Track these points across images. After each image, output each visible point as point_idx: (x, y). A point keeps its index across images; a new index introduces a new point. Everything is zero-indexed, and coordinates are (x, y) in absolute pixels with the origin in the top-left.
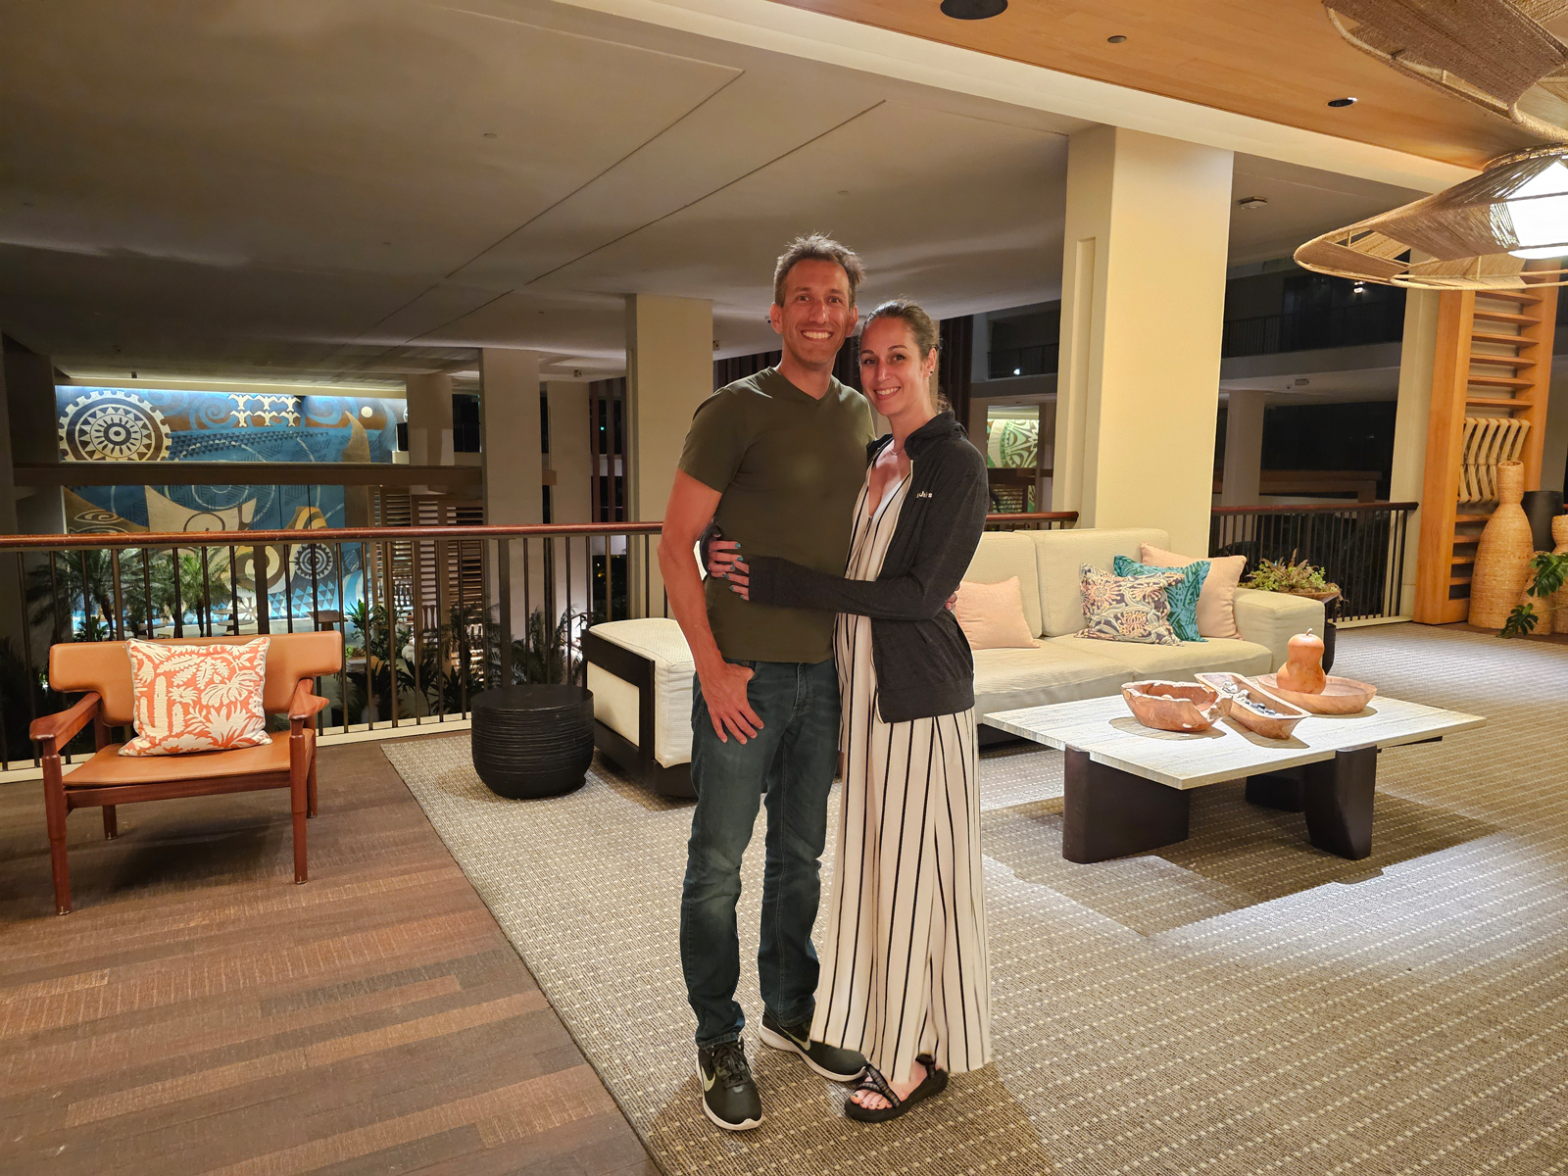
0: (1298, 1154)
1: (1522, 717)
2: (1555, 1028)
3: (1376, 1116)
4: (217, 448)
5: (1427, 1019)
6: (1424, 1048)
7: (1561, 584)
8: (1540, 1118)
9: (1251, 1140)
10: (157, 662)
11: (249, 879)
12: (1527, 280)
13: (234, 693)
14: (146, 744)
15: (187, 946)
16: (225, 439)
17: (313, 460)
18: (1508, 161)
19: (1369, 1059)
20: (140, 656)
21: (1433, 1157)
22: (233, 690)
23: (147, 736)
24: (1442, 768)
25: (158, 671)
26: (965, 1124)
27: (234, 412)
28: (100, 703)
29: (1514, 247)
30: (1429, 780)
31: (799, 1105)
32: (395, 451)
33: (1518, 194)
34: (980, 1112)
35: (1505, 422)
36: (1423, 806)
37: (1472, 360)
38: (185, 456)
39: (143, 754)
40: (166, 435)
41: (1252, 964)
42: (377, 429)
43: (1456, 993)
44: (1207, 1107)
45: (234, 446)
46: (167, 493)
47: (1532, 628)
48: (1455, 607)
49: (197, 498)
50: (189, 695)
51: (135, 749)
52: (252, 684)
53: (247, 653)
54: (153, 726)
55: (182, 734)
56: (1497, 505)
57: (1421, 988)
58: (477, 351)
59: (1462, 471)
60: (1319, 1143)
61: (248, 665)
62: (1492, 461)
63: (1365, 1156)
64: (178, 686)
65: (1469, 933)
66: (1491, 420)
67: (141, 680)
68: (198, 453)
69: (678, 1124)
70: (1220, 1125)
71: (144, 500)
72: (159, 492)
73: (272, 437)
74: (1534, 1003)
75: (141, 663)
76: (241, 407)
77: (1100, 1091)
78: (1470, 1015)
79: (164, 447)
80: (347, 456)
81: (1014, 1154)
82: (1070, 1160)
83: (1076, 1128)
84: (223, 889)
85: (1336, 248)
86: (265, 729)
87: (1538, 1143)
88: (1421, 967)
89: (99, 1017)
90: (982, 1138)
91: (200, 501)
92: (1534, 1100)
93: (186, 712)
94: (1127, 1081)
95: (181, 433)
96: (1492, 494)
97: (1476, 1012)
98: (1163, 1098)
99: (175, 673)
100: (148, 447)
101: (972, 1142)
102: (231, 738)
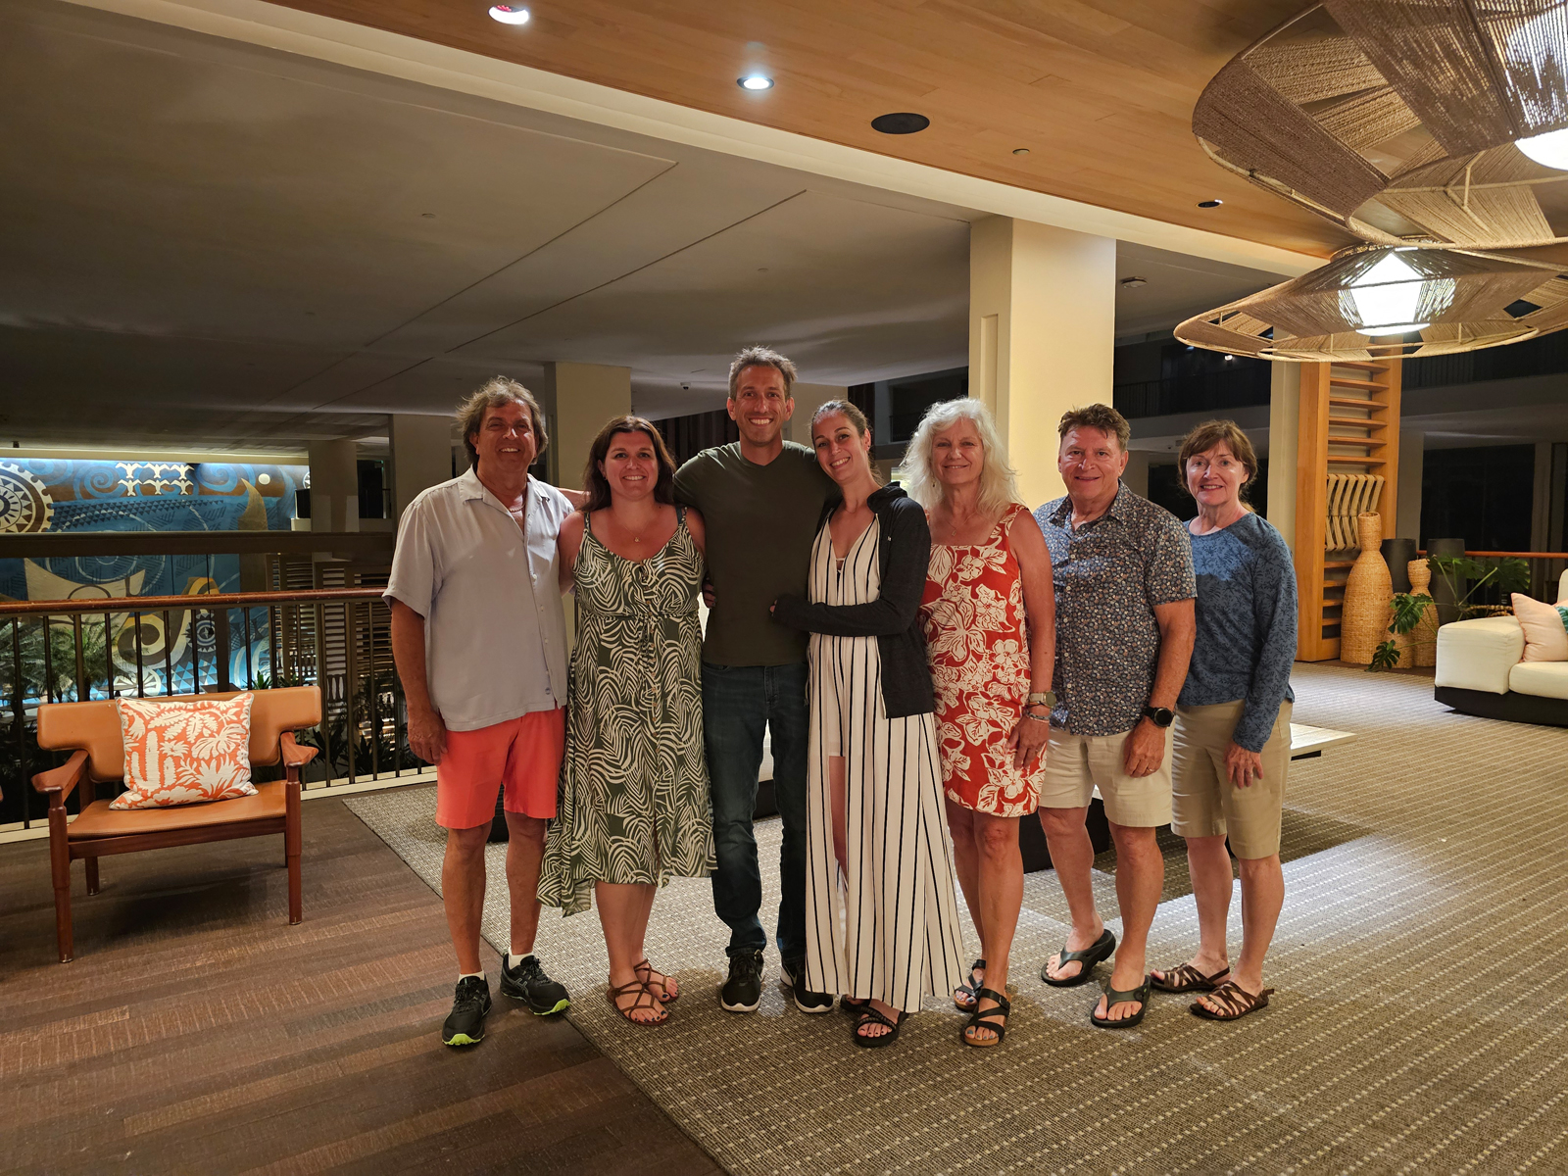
0: (1220, 1088)
1: (1389, 739)
2: (1422, 983)
3: (1281, 1056)
4: (104, 519)
5: (1320, 982)
6: (1318, 1004)
7: (1417, 621)
8: (1412, 1050)
9: (1181, 1080)
10: (148, 718)
11: (243, 923)
12: (1373, 353)
13: (223, 746)
14: (138, 797)
15: (199, 983)
16: (113, 508)
17: (206, 529)
18: (1351, 252)
19: (1273, 1015)
20: (131, 713)
21: (1329, 1084)
22: (222, 742)
23: (139, 790)
24: (1323, 783)
25: (149, 727)
26: (943, 1082)
27: (122, 481)
28: (89, 760)
29: (1360, 326)
30: (1312, 793)
31: (798, 1077)
32: (294, 518)
33: (1360, 282)
34: (954, 1072)
35: (1362, 478)
36: (1308, 815)
37: (1331, 423)
38: (68, 527)
39: (134, 807)
40: (49, 506)
41: (1172, 947)
42: (274, 496)
43: (1342, 961)
44: (1144, 1057)
45: (122, 516)
46: (48, 566)
47: (1395, 663)
48: (1328, 645)
49: (81, 570)
50: (180, 749)
51: (126, 803)
52: (239, 737)
53: (233, 707)
54: (145, 779)
55: (173, 786)
56: (1359, 552)
57: (1313, 959)
58: (387, 417)
59: (1328, 522)
60: (1236, 1079)
61: (235, 718)
62: (1353, 512)
63: (1274, 1086)
64: (170, 740)
65: (1351, 915)
66: (1350, 476)
67: (132, 736)
68: (82, 524)
69: (694, 1098)
70: (1156, 1070)
71: (23, 573)
72: (40, 565)
73: (163, 505)
74: (1405, 966)
75: (132, 720)
76: (130, 476)
77: (1054, 1051)
78: (1354, 977)
79: (46, 517)
80: (242, 524)
81: (987, 1102)
82: (1034, 1103)
83: (1037, 1080)
84: (221, 933)
85: (1210, 326)
86: (251, 780)
87: (1412, 1070)
88: (1312, 943)
89: (131, 1045)
90: (959, 1092)
91: (84, 574)
92: (1407, 1038)
93: (177, 766)
94: (1075, 1042)
95: (64, 503)
96: (1355, 542)
97: (1359, 975)
98: (1107, 1053)
99: (166, 728)
100: (28, 518)
101: (950, 1096)
102: (221, 790)
